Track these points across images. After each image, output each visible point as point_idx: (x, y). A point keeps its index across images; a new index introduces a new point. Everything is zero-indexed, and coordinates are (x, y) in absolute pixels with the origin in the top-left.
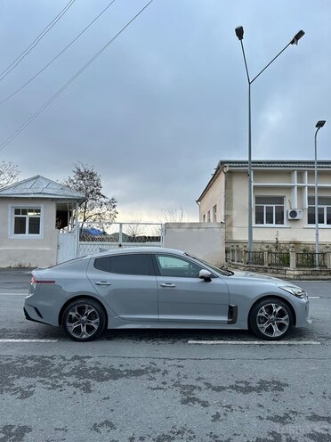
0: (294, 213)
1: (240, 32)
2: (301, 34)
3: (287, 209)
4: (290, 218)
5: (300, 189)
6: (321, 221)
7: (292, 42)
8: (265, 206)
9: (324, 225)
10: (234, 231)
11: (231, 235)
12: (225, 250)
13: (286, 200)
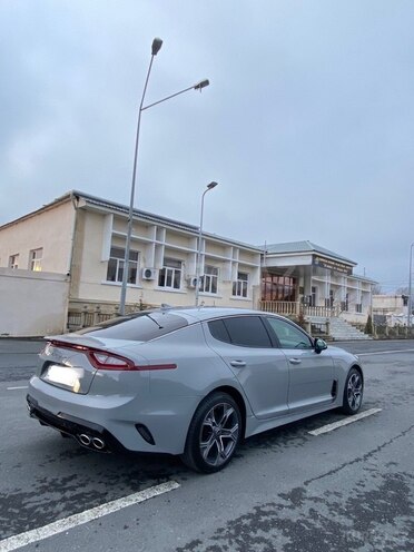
0: (148, 273)
1: (157, 46)
2: (205, 83)
3: (141, 266)
4: (144, 277)
5: (158, 246)
6: (169, 285)
7: (197, 87)
8: (119, 260)
9: (171, 289)
10: (82, 287)
11: (77, 292)
12: (67, 311)
13: (141, 257)
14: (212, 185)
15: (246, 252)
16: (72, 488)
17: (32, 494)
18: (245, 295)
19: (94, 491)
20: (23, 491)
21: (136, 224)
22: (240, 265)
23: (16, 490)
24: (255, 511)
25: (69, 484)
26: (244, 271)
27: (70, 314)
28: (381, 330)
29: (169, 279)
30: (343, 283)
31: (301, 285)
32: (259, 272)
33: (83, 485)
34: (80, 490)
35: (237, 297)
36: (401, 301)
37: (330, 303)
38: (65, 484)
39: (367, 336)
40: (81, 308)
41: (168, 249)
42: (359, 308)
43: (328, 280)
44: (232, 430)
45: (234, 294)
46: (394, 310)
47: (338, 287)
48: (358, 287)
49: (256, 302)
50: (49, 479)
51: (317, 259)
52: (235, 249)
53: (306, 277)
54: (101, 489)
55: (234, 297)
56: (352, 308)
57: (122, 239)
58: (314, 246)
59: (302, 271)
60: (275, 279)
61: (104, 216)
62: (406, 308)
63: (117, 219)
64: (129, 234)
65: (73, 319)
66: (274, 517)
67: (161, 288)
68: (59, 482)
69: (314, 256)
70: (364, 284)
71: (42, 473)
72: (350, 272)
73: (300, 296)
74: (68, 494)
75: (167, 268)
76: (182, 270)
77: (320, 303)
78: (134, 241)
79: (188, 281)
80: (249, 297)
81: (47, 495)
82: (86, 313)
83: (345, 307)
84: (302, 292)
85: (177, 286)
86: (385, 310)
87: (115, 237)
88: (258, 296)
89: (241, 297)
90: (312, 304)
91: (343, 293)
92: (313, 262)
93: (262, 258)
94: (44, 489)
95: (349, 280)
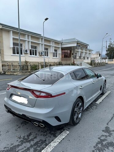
3: (24, 49)
4: (25, 52)
6: (33, 54)
8: (16, 47)
9: (34, 56)
10: (5, 57)
11: (4, 58)
12: (1, 65)
13: (23, 45)
14: (47, 19)
15: (56, 42)
16: (32, 140)
17: (18, 146)
18: (56, 57)
19: (41, 140)
20: (14, 145)
21: (21, 34)
22: (55, 47)
23: (12, 145)
24: (99, 140)
25: (31, 138)
26: (56, 49)
27: (2, 66)
28: (95, 64)
29: (33, 52)
30: (84, 51)
31: (72, 52)
32: (60, 49)
33: (35, 138)
34: (36, 140)
35: (54, 57)
36: (99, 55)
37: (80, 57)
38: (29, 138)
39: (91, 66)
40: (6, 64)
41: (32, 42)
42: (88, 58)
43: (80, 50)
44: (81, 110)
45: (53, 56)
46: (97, 58)
47: (83, 52)
48: (88, 52)
49: (60, 58)
50: (22, 137)
51: (78, 44)
52: (53, 41)
53: (74, 50)
54: (43, 138)
55: (53, 57)
56: (86, 58)
57: (17, 39)
58: (77, 40)
59: (73, 48)
60: (65, 51)
61: (9, 31)
62: (100, 57)
63: (14, 32)
64: (19, 38)
65: (4, 68)
66: (107, 141)
67: (31, 56)
68: (26, 137)
69: (77, 43)
70: (89, 51)
71: (18, 134)
72: (87, 48)
73: (72, 56)
74: (32, 143)
75: (32, 49)
76: (37, 49)
77: (78, 58)
78: (21, 40)
79: (39, 53)
80: (58, 57)
81: (24, 145)
82: (8, 65)
83: (84, 58)
84: (73, 54)
85: (36, 55)
86: (94, 58)
87: (14, 39)
88: (60, 57)
89: (55, 57)
90: (75, 58)
91: (84, 54)
92: (77, 45)
93: (61, 44)
94: (22, 142)
95: (86, 50)
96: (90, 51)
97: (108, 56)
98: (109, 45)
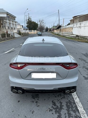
31: (1, 23)
39: (20, 36)
42: (15, 29)
43: (8, 21)
47: (10, 23)
48: (14, 23)
77: (7, 28)
86: (19, 29)
91: (12, 25)
92: (7, 16)
95: (12, 21)
96: (16, 22)
97: (28, 28)
98: (28, 19)
